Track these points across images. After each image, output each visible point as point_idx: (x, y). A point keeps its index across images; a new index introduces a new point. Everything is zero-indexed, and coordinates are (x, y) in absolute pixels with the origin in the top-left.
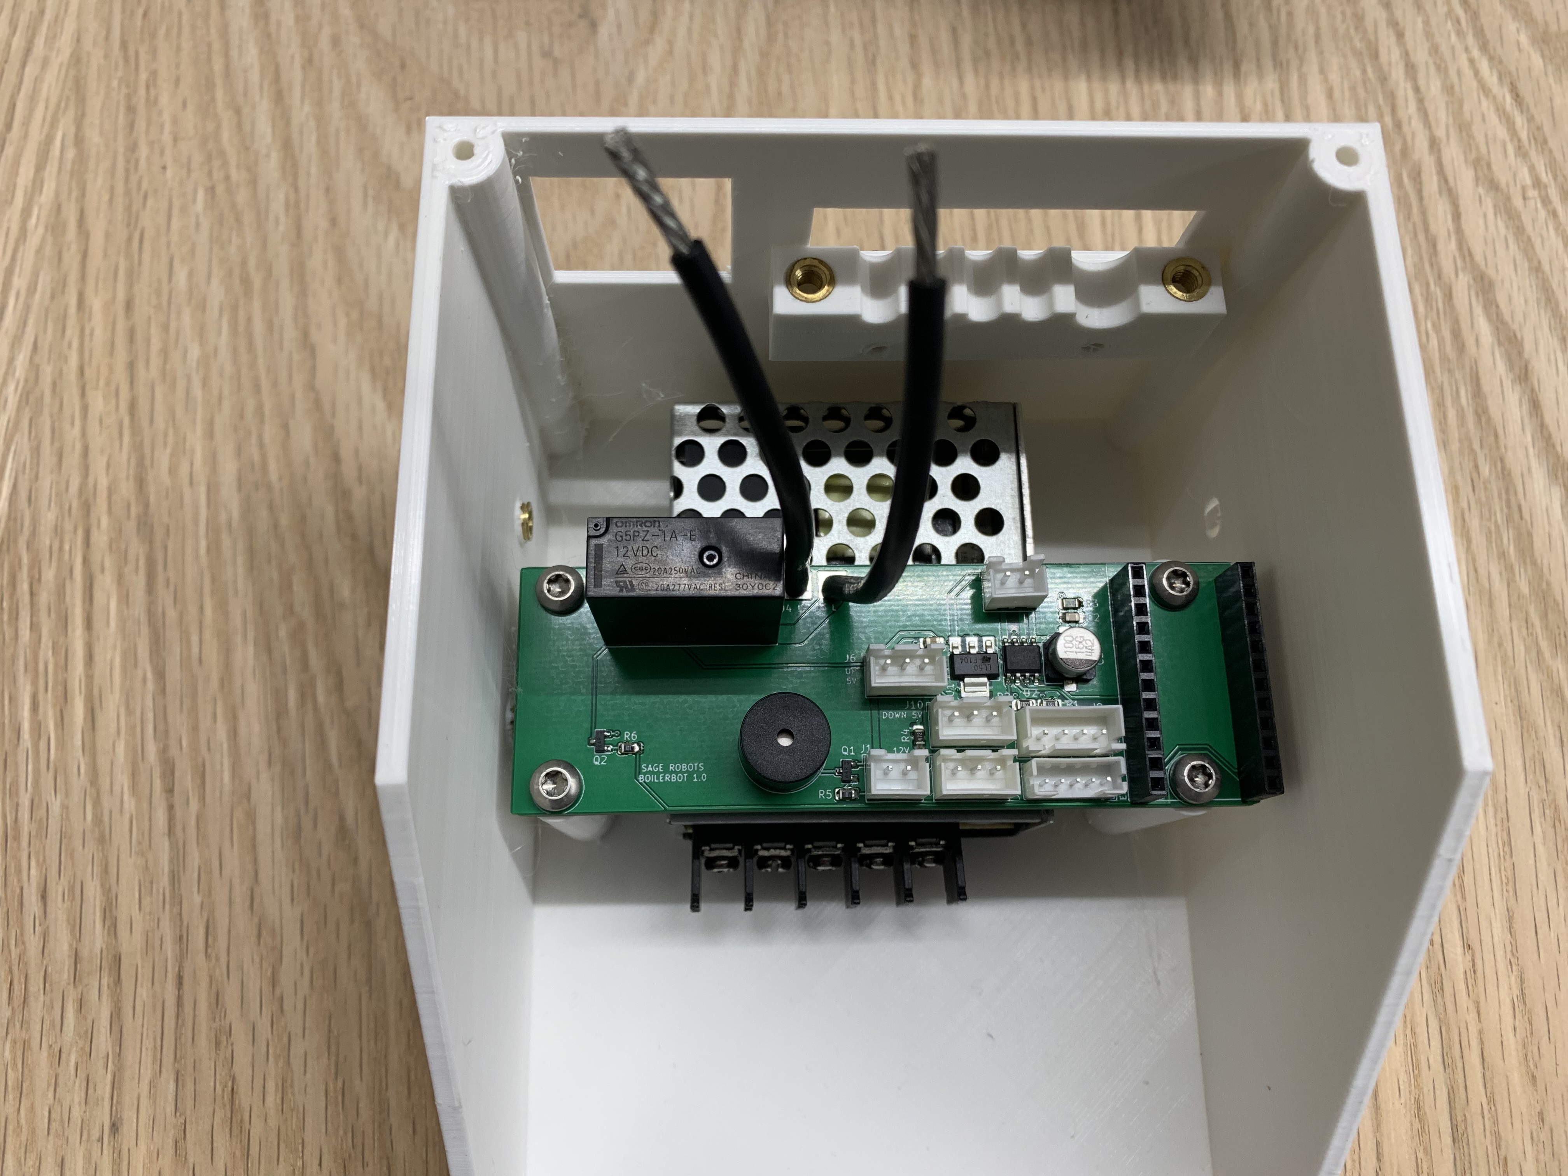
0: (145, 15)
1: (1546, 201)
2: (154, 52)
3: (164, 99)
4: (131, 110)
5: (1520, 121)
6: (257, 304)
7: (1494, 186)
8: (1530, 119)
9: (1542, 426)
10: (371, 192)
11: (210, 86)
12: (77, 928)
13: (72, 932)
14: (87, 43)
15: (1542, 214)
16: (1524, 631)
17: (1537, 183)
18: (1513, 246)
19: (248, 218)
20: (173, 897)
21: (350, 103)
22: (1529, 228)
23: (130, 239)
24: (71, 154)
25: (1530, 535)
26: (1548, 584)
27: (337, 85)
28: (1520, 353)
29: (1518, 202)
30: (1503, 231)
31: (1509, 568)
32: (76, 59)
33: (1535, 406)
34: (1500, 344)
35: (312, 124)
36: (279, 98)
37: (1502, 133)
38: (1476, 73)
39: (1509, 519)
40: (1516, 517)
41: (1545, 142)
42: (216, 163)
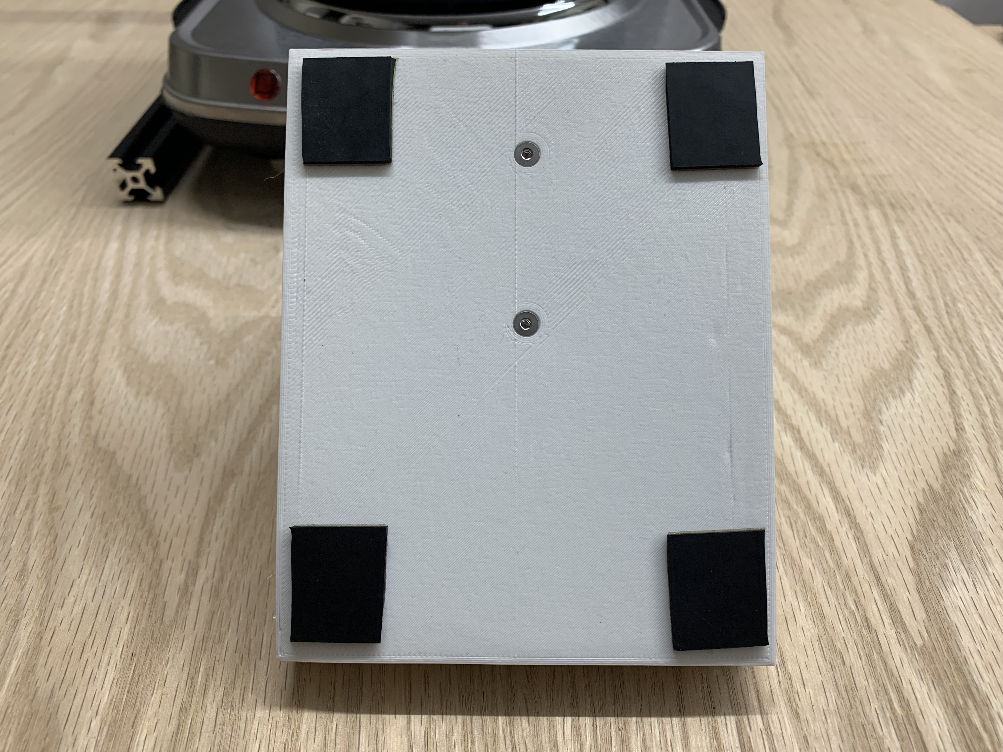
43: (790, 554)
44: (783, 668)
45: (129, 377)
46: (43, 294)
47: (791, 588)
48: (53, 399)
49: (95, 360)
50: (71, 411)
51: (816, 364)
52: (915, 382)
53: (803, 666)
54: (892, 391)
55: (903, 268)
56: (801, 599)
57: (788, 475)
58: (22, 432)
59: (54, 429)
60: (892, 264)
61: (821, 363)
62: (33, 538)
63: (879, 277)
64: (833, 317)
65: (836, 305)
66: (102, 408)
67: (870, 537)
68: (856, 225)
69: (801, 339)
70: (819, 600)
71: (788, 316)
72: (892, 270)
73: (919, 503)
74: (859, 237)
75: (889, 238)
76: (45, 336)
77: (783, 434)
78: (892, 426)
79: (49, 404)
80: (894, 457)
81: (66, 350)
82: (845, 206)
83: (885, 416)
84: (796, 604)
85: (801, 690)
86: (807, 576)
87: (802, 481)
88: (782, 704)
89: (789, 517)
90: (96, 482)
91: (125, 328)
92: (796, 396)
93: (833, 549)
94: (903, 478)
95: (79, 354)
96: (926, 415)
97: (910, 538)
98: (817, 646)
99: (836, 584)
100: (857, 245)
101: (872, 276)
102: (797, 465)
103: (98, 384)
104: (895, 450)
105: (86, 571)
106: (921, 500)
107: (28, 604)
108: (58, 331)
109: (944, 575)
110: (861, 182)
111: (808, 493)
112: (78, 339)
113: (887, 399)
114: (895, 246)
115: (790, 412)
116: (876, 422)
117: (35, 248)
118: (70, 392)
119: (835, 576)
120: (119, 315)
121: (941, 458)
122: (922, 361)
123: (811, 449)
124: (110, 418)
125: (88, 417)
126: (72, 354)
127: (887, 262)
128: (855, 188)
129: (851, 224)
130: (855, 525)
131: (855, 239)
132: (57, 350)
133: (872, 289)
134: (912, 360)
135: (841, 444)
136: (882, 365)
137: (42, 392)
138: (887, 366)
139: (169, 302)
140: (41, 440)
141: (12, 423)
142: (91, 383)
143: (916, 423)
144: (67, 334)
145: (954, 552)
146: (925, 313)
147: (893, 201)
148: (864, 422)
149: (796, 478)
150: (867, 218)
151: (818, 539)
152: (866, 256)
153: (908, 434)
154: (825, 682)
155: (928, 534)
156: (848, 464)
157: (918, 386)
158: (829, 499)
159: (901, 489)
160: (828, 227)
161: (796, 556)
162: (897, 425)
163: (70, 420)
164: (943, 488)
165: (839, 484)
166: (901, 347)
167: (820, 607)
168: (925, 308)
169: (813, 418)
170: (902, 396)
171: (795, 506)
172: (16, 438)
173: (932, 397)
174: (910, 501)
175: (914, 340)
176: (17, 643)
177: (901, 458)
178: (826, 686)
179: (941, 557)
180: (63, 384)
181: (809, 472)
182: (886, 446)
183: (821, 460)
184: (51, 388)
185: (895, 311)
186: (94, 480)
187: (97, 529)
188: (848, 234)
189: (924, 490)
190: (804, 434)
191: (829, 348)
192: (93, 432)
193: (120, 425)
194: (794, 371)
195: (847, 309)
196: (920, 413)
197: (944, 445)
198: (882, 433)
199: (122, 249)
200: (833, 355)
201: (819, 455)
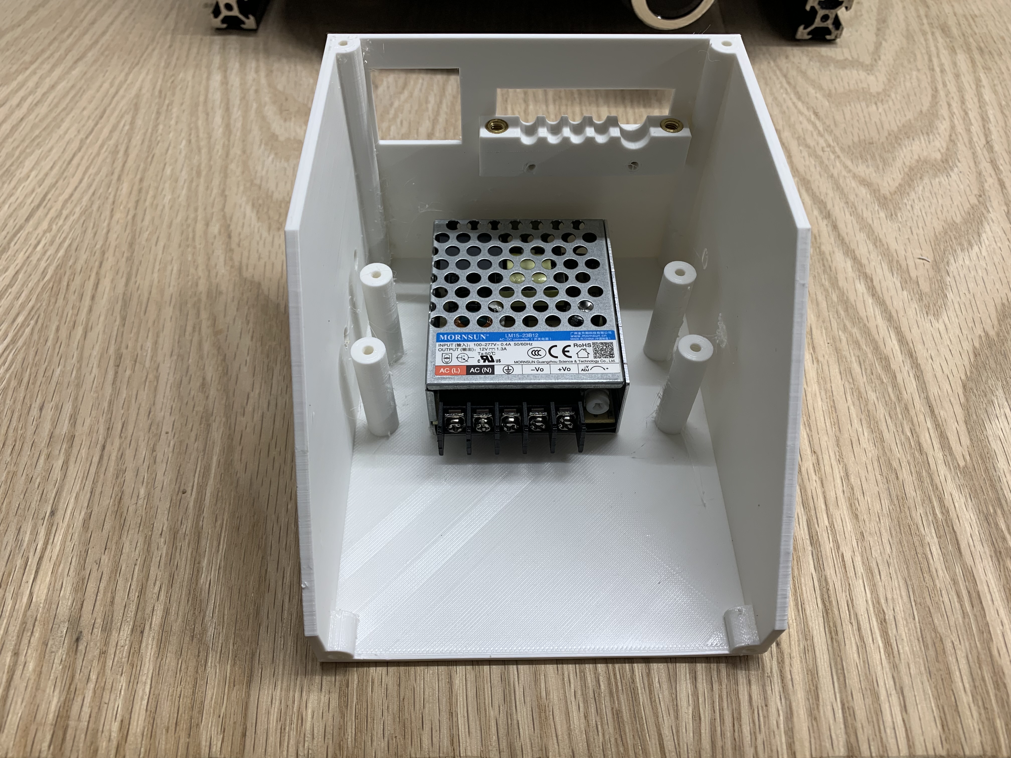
0: (173, 82)
1: (834, 152)
2: (174, 94)
3: (175, 110)
4: (158, 113)
5: (818, 123)
6: (202, 180)
7: (808, 147)
8: (824, 123)
9: (839, 235)
10: (264, 142)
11: (197, 105)
12: (55, 423)
13: (52, 424)
14: (144, 91)
15: (832, 157)
16: (836, 316)
17: (829, 146)
18: (818, 169)
19: (204, 151)
20: (108, 411)
21: (259, 111)
22: (826, 162)
23: (147, 157)
24: (127, 128)
25: (836, 278)
26: (847, 298)
27: (255, 105)
28: (825, 208)
29: (820, 153)
30: (813, 162)
31: (826, 290)
32: (138, 96)
33: (835, 227)
34: (815, 204)
35: (241, 119)
36: (227, 109)
37: (810, 128)
38: (796, 107)
39: (824, 271)
40: (828, 270)
41: (832, 131)
42: (193, 132)
43: (858, 389)
44: (846, 480)
45: (258, 212)
46: (161, 127)
47: (857, 416)
48: (194, 231)
49: (223, 194)
50: (212, 244)
51: (892, 216)
52: (984, 236)
53: (863, 479)
54: (961, 244)
55: (985, 120)
56: (865, 425)
57: (860, 319)
58: (174, 261)
59: (201, 260)
60: (974, 115)
61: (896, 216)
62: (205, 356)
63: (960, 128)
64: (911, 169)
65: (916, 157)
66: (240, 242)
67: (928, 377)
68: (943, 71)
69: (879, 190)
70: (880, 427)
71: (868, 167)
72: (973, 121)
73: (974, 347)
74: (945, 85)
75: (974, 87)
76: (173, 169)
77: (857, 282)
78: (957, 277)
79: (191, 235)
80: (957, 306)
81: (194, 184)
82: (933, 49)
83: (953, 268)
84: (861, 429)
85: (860, 498)
86: (871, 407)
87: (871, 326)
88: (845, 508)
89: (859, 357)
90: (249, 309)
91: (245, 165)
92: (871, 247)
93: (895, 385)
94: (963, 324)
95: (207, 188)
96: (991, 268)
97: (963, 377)
98: (876, 464)
99: (896, 414)
100: (942, 93)
101: (953, 127)
102: (868, 310)
103: (231, 219)
104: (959, 299)
105: (257, 386)
106: (977, 345)
107: (215, 412)
108: (183, 165)
109: (989, 409)
110: (952, 22)
111: (876, 336)
112: (204, 173)
113: (955, 251)
114: (979, 95)
115: (864, 261)
116: (944, 273)
117: (140, 79)
118: (207, 225)
119: (895, 408)
120: (236, 151)
121: (999, 308)
122: (992, 215)
123: (881, 296)
124: (249, 251)
125: (229, 250)
126: (201, 188)
127: (970, 112)
128: (945, 30)
129: (937, 69)
130: (916, 365)
131: (940, 87)
132: (186, 185)
133: (952, 141)
134: (983, 214)
135: (910, 293)
136: (955, 218)
137: (182, 225)
138: (958, 220)
139: (282, 138)
140: (192, 270)
141: (163, 253)
142: (224, 217)
143: (981, 275)
144: (192, 169)
145: (1001, 390)
146: (1001, 167)
147: (982, 45)
148: (932, 273)
149: (867, 323)
150: (955, 64)
151: (883, 377)
152: (949, 105)
153: (972, 285)
154: (881, 492)
155: (979, 375)
156: (914, 311)
157: (986, 241)
158: (895, 342)
159: (960, 335)
160: (914, 73)
161: (863, 390)
162: (962, 276)
163: (213, 252)
164: (998, 335)
165: (905, 329)
166: (974, 200)
167: (881, 433)
168: (1002, 161)
169: (885, 267)
170: (970, 250)
171: (864, 347)
172: (169, 268)
173: (998, 251)
174: (967, 346)
175: (987, 194)
176: (214, 443)
177: (962, 306)
178: (881, 495)
179: (989, 395)
180: (199, 218)
181: (879, 317)
182: (950, 296)
183: (890, 307)
184: (189, 221)
185: (972, 164)
186: (247, 307)
187: (259, 350)
188: (933, 80)
189: (980, 337)
190: (876, 283)
191: (905, 201)
192: (237, 264)
193: (259, 258)
194: (871, 222)
195: (926, 162)
196: (985, 265)
197: (1004, 296)
198: (948, 284)
199: (225, 82)
200: (909, 207)
201: (888, 302)
